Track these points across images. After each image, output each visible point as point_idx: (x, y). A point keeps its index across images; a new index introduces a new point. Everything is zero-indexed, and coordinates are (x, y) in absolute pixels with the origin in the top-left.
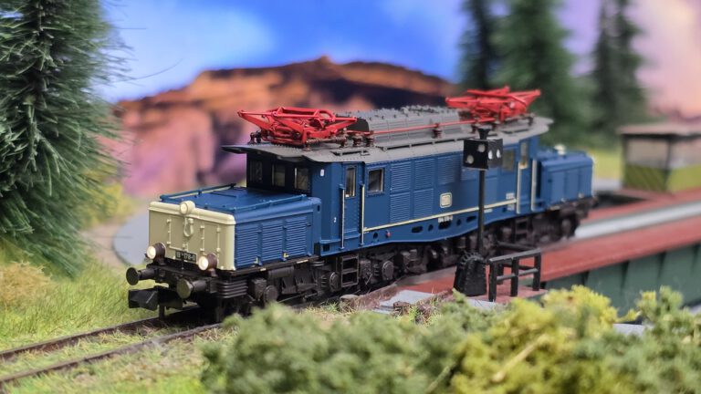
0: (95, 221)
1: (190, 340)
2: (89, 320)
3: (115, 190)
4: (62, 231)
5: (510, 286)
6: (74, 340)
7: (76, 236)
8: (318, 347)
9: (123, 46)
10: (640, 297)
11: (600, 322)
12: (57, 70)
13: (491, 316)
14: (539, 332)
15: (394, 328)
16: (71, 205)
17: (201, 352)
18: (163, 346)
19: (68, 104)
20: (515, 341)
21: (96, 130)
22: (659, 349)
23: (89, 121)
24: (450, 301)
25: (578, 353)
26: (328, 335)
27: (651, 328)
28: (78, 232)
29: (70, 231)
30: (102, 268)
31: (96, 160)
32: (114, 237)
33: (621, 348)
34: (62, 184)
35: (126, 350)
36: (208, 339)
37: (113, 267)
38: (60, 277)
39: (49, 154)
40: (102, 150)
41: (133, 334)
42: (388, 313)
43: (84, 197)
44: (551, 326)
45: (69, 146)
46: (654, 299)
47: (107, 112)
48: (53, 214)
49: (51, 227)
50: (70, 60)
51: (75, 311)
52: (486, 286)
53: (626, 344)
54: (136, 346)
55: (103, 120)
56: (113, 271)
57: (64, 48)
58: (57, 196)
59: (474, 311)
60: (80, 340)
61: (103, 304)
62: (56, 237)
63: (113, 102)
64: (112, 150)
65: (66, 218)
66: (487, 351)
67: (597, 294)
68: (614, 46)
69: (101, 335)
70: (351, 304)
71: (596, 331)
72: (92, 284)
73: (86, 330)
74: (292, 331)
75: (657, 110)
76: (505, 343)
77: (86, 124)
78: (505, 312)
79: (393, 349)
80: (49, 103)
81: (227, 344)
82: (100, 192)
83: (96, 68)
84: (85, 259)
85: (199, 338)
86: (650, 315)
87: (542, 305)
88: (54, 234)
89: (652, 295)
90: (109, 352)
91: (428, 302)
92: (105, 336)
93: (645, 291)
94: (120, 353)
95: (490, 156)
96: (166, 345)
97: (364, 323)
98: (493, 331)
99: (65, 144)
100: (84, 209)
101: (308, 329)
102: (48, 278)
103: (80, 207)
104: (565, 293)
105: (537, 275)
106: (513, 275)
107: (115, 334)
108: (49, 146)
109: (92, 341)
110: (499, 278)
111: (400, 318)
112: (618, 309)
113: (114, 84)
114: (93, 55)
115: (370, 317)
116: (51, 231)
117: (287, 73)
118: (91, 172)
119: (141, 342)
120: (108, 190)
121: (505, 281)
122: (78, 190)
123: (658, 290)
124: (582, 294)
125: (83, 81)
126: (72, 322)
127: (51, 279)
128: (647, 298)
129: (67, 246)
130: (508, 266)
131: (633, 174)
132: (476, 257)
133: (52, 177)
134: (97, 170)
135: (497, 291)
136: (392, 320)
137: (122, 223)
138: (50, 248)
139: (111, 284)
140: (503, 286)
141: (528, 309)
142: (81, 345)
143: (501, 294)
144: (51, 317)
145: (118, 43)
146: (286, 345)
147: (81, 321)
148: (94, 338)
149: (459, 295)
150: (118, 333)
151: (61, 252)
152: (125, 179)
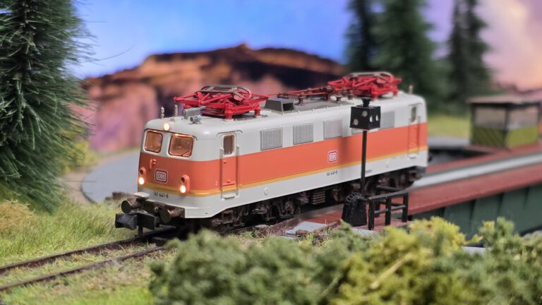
0: (67, 169)
1: (141, 259)
2: (63, 244)
3: (82, 146)
4: (43, 176)
5: (384, 218)
6: (52, 259)
7: (52, 180)
8: (238, 263)
9: (89, 35)
10: (482, 225)
11: (452, 245)
12: (39, 53)
13: (370, 240)
14: (406, 251)
15: (296, 249)
16: (49, 157)
17: (149, 268)
18: (120, 263)
19: (47, 79)
20: (387, 259)
21: (69, 99)
22: (497, 264)
23: (63, 92)
24: (340, 229)
25: (434, 267)
26: (246, 254)
27: (490, 249)
28: (55, 177)
29: (49, 177)
30: (73, 205)
31: (69, 123)
32: (82, 181)
33: (467, 264)
34: (42, 140)
35: (92, 266)
36: (155, 258)
37: (81, 205)
38: (41, 212)
39: (33, 118)
40: (73, 115)
41: (97, 255)
42: (292, 238)
43: (60, 151)
44: (415, 247)
45: (48, 112)
46: (493, 227)
47: (77, 85)
48: (36, 164)
49: (34, 173)
50: (48, 46)
51: (53, 237)
52: (366, 218)
53: (472, 260)
54: (99, 263)
55: (74, 92)
56: (82, 207)
57: (44, 37)
58: (39, 150)
59: (356, 237)
60: (57, 259)
61: (74, 232)
62: (38, 182)
63: (82, 78)
64: (82, 115)
65: (45, 166)
66: (367, 266)
67: (450, 224)
68: (465, 36)
69: (73, 255)
70: (264, 233)
71: (449, 251)
72: (66, 216)
73: (61, 251)
74: (218, 251)
75: (498, 85)
76: (380, 260)
77: (61, 95)
78: (380, 237)
79: (295, 265)
80: (33, 78)
81: (169, 262)
82: (72, 147)
83: (69, 52)
84: (60, 198)
85: (147, 258)
86: (490, 239)
87: (408, 231)
88: (37, 179)
89: (491, 224)
90: (79, 268)
91: (322, 230)
92: (75, 256)
93: (486, 220)
94: (87, 268)
95: (371, 120)
96: (123, 263)
97: (274, 246)
98: (371, 251)
99: (45, 110)
100: (60, 160)
101: (230, 250)
102: (32, 213)
103: (56, 159)
104: (425, 222)
105: (405, 210)
106: (387, 210)
107: (84, 255)
108: (33, 112)
109: (66, 260)
110: (376, 212)
111: (300, 243)
112: (466, 235)
113: (82, 64)
114: (66, 42)
115: (278, 241)
116: (34, 176)
117: (215, 57)
118: (65, 132)
119: (103, 260)
120: (78, 146)
121: (381, 215)
122: (54, 145)
123: (495, 220)
124: (438, 223)
125: (59, 61)
126: (51, 246)
127: (35, 213)
128: (487, 226)
129: (46, 188)
130: (383, 203)
131: (478, 133)
132: (359, 197)
133: (35, 136)
134: (69, 130)
135: (375, 222)
136: (294, 243)
137: (88, 171)
138: (33, 190)
139: (80, 217)
140: (379, 219)
141: (398, 234)
142: (57, 263)
143: (378, 225)
144: (34, 241)
145: (86, 33)
146: (214, 262)
147: (57, 245)
148: (67, 258)
149: (346, 225)
150: (86, 254)
151: (42, 193)
152: (90, 138)
